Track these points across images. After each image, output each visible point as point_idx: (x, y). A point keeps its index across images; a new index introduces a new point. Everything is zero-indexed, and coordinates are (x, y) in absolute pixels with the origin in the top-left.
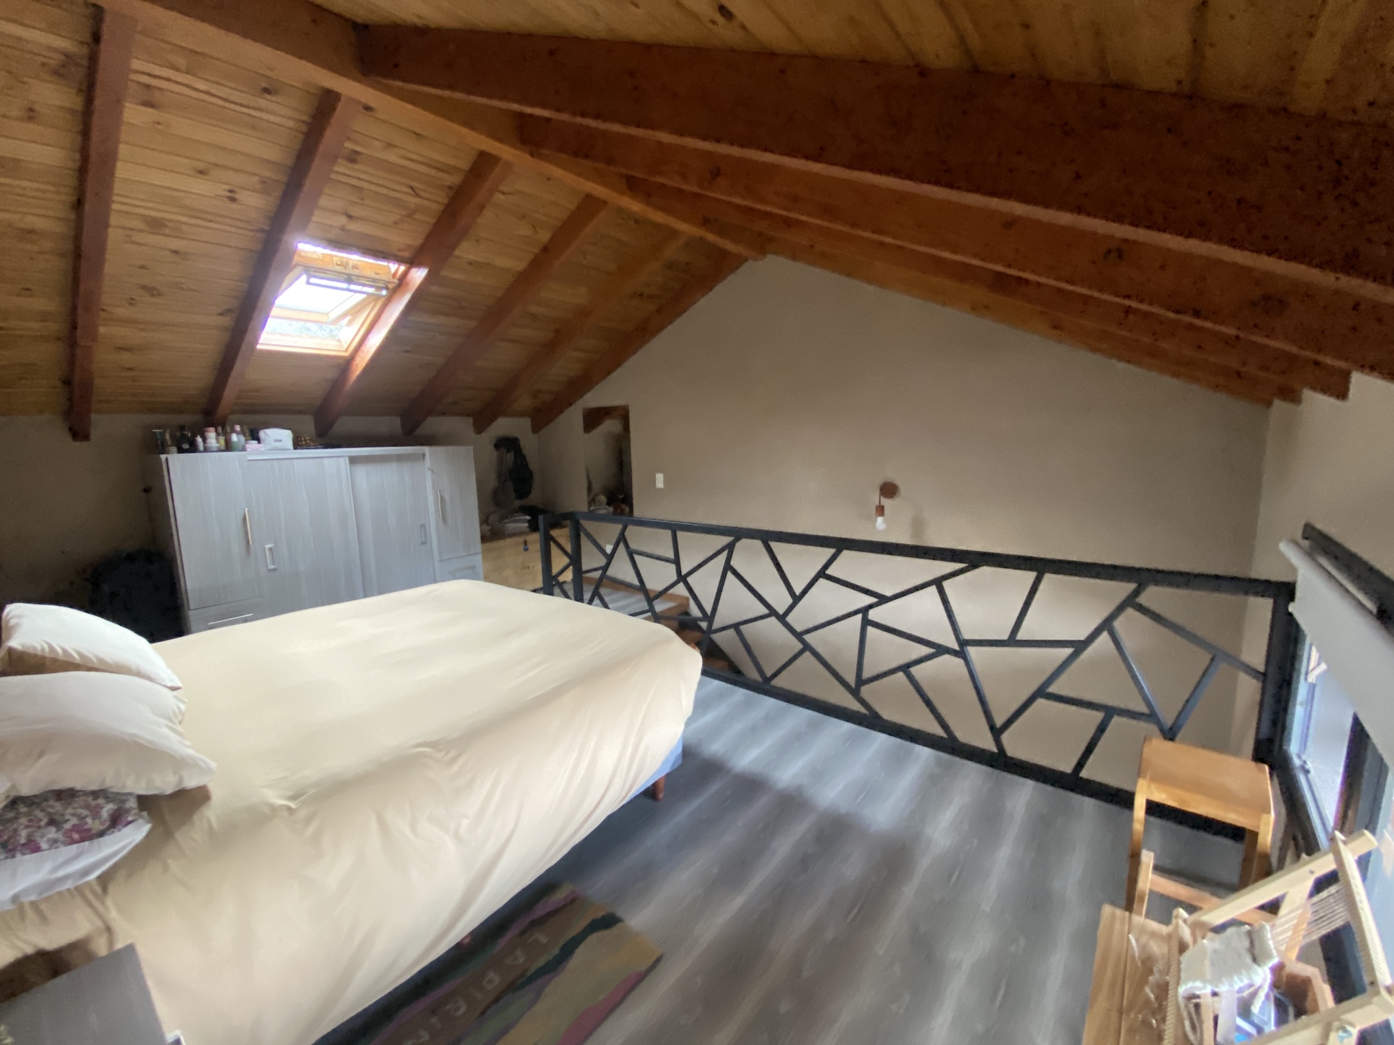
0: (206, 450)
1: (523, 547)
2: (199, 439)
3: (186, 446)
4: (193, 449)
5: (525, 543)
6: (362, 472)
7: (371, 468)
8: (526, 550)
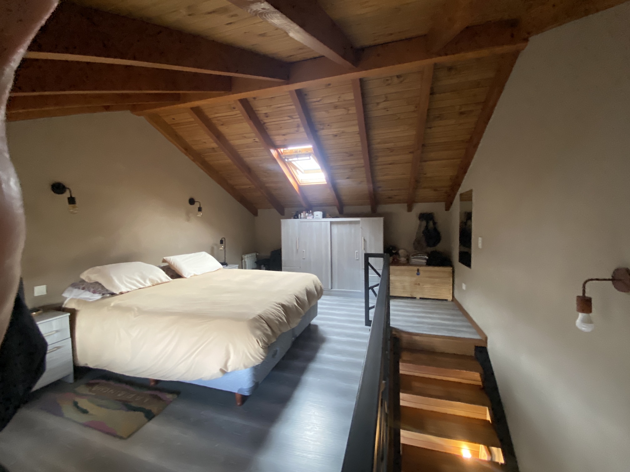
0: (301, 218)
1: (416, 272)
2: (299, 215)
3: (296, 217)
4: (298, 218)
5: (418, 270)
6: (335, 228)
7: (340, 226)
8: (418, 274)
